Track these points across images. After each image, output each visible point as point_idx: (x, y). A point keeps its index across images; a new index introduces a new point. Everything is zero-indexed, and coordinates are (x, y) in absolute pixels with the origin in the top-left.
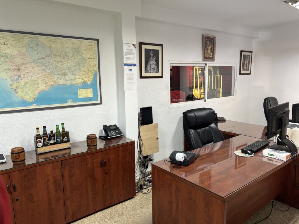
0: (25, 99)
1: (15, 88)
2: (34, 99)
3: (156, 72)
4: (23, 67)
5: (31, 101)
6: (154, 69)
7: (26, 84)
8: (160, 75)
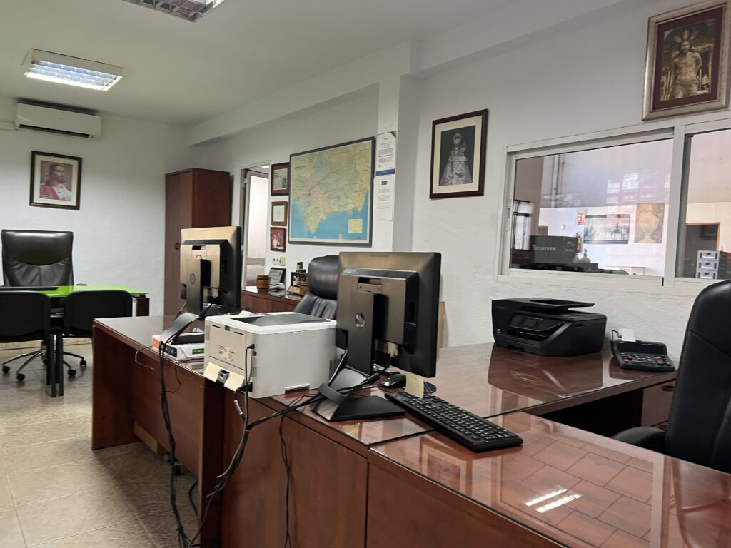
2: (316, 231)
3: (466, 182)
4: (312, 192)
6: (461, 175)
7: (312, 212)
8: (474, 187)
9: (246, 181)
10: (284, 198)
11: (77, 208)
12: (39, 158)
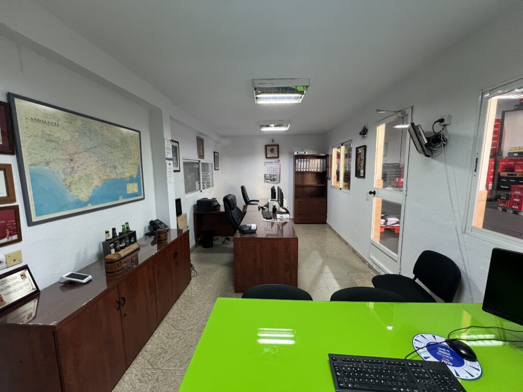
0: (80, 198)
1: (69, 184)
2: (89, 198)
3: (177, 167)
4: (76, 157)
5: (86, 200)
6: (175, 164)
7: (80, 179)
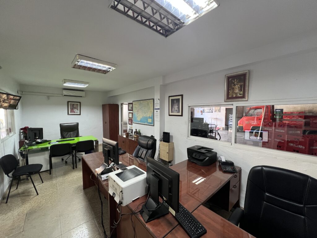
3: (178, 112)
6: (176, 111)
7: (139, 116)
8: (180, 114)
9: (122, 106)
10: (132, 112)
11: (80, 114)
12: (69, 103)
